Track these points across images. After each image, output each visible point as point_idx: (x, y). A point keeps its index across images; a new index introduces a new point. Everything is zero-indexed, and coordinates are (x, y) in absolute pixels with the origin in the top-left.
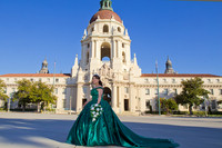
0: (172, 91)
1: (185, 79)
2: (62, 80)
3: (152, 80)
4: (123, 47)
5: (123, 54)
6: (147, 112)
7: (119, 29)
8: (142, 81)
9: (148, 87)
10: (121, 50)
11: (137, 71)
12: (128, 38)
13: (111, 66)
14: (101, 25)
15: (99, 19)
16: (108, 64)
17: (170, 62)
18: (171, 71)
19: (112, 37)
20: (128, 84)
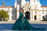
2: (11, 9)
6: (43, 20)
8: (41, 9)
20: (36, 10)
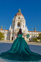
0: (36, 36)
1: (39, 33)
5: (24, 25)
6: (29, 41)
7: (23, 18)
10: (23, 24)
11: (27, 30)
12: (25, 21)
14: (18, 17)
15: (17, 15)
16: (19, 28)
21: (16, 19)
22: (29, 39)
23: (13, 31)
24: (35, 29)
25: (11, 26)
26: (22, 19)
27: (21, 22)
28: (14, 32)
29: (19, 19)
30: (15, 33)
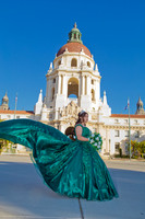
3: (122, 121)
4: (92, 83)
5: (93, 92)
6: (116, 156)
7: (88, 64)
8: (112, 121)
9: (117, 128)
10: (90, 87)
11: (107, 111)
12: (98, 74)
13: (79, 104)
14: (70, 59)
15: (67, 52)
16: (75, 101)
17: (141, 102)
18: (142, 111)
19: (80, 73)
20: (97, 124)
21: (61, 67)
22: (117, 147)
23: (51, 116)
24: (138, 106)
25: (44, 97)
26: (86, 68)
27: (81, 77)
28: (56, 118)
29: (74, 69)
30: (59, 122)
